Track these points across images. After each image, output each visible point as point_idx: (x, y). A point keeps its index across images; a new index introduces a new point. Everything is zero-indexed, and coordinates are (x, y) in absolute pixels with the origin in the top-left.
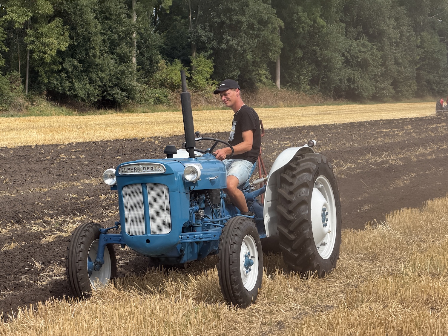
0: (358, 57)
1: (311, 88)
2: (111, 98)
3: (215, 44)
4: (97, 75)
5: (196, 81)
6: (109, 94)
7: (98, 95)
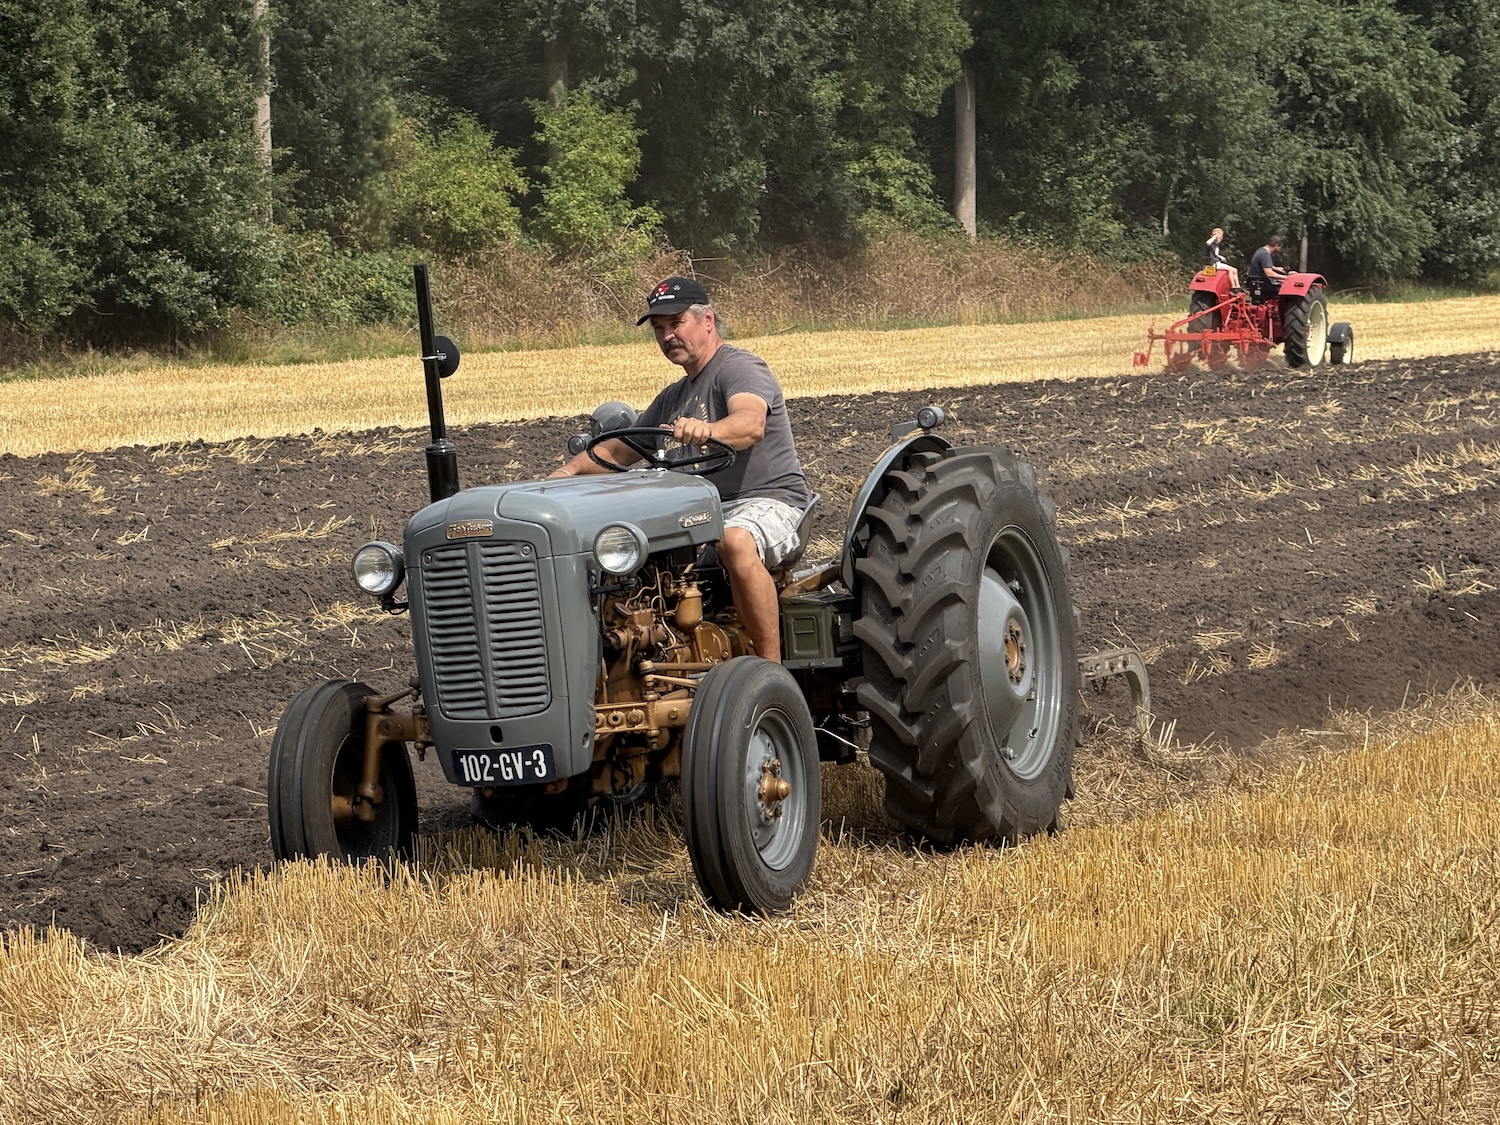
0: (1348, 86)
1: (1130, 230)
2: (139, 299)
3: (645, 39)
4: (73, 194)
5: (560, 209)
6: (133, 283)
7: (76, 289)
